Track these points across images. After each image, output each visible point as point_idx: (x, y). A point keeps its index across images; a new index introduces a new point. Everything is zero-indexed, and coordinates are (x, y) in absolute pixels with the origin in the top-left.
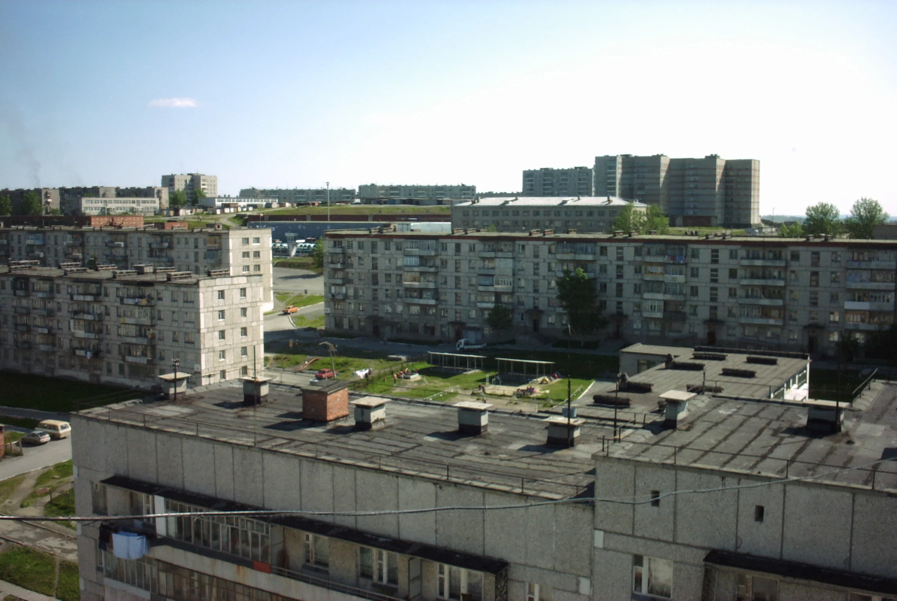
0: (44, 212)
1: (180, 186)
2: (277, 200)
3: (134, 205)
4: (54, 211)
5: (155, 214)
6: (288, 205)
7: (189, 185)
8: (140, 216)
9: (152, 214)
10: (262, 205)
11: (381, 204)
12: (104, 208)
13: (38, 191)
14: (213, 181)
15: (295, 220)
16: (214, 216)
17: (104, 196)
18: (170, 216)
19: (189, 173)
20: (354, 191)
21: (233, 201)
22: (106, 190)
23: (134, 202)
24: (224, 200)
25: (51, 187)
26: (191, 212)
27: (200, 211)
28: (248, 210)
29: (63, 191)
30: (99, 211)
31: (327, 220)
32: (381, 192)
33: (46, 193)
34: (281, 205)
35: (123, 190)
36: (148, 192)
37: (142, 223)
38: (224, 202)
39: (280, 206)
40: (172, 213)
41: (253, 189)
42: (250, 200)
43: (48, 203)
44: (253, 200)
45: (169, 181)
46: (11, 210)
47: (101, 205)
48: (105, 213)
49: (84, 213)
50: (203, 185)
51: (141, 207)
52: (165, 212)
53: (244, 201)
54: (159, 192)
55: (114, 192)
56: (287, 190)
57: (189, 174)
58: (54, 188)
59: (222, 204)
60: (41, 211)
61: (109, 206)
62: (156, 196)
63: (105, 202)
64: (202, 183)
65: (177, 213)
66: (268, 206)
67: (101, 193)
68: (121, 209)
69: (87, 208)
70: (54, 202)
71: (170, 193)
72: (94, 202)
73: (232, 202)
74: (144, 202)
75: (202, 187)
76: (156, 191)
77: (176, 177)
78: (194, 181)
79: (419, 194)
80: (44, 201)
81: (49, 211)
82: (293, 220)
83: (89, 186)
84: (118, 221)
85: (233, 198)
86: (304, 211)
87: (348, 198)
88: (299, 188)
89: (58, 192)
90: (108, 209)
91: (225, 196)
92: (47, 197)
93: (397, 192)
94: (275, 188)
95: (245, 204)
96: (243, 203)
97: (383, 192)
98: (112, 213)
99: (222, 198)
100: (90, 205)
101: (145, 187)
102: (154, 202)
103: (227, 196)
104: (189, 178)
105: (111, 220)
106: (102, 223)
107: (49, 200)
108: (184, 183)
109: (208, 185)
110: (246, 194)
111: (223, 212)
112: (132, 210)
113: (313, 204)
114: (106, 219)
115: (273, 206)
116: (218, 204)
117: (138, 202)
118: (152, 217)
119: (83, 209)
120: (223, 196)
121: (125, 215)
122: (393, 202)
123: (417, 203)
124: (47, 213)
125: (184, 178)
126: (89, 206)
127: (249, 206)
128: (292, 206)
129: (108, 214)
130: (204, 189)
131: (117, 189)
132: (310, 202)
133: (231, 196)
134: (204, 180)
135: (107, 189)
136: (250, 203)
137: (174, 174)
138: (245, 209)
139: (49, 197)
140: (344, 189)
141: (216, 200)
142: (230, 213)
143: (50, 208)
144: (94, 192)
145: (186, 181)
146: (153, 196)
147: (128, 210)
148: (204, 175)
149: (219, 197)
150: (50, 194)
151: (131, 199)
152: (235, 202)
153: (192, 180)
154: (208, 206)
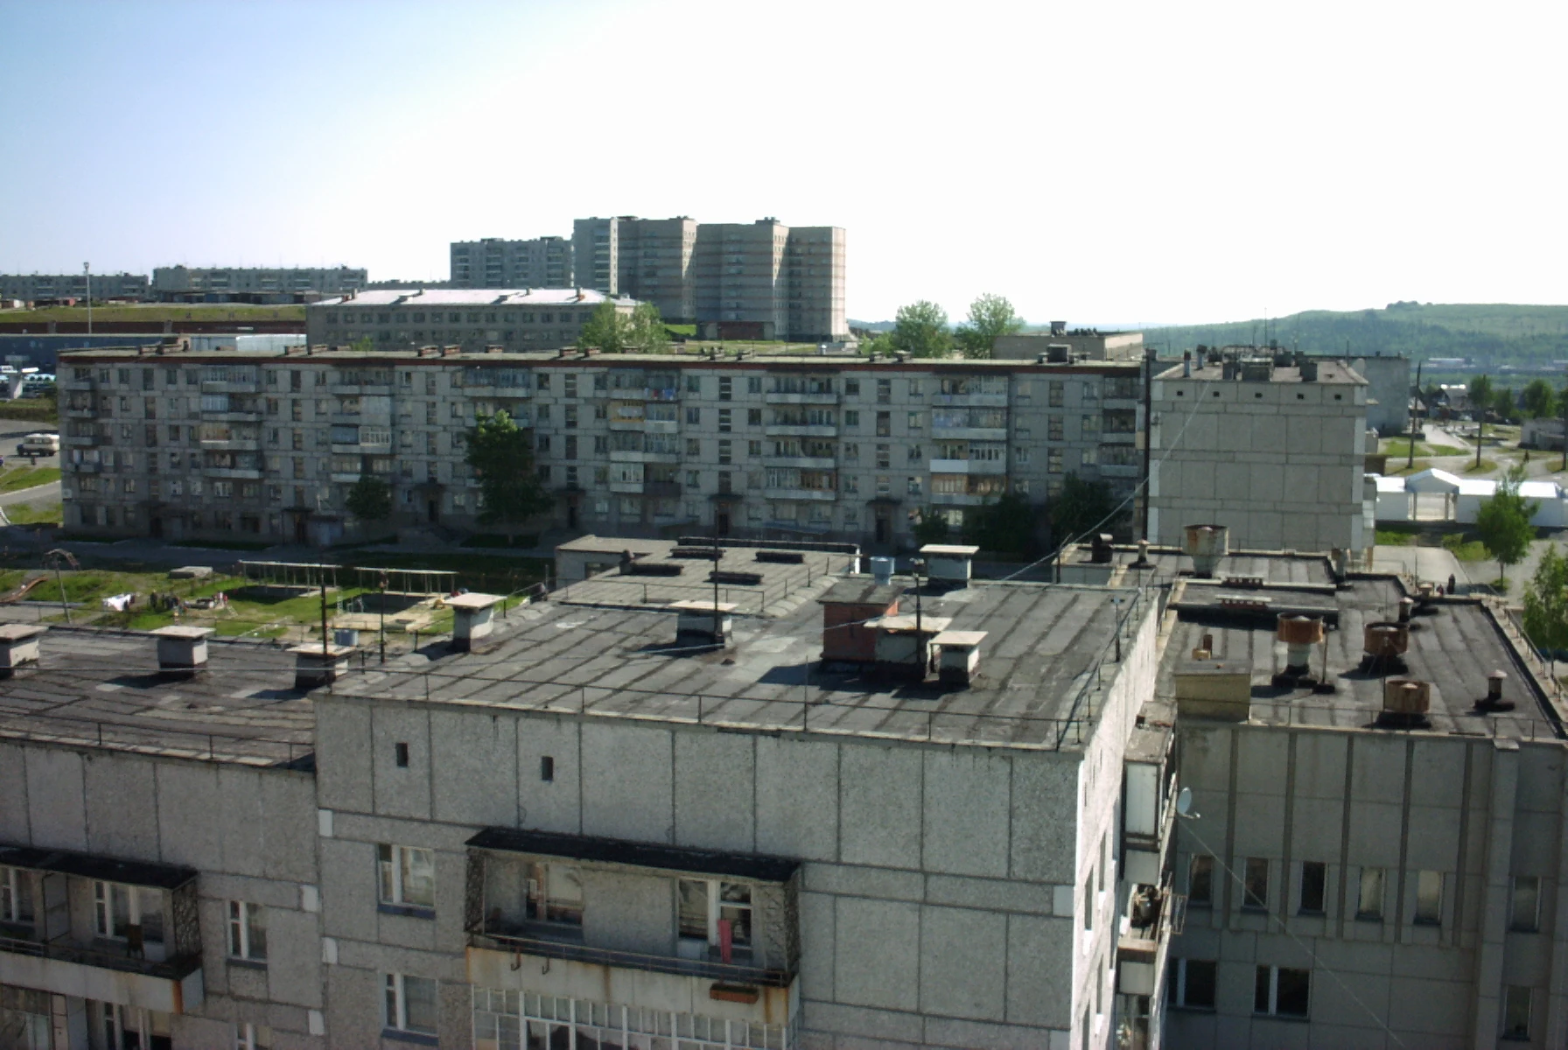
6: (17, 304)
11: (191, 302)
15: (25, 331)
20: (145, 278)
31: (86, 332)
32: (194, 280)
34: (6, 303)
56: (18, 277)
79: (264, 284)
82: (21, 333)
86: (46, 314)
87: (134, 291)
88: (42, 273)
93: (224, 280)
97: (199, 280)
113: (66, 303)
122: (213, 298)
123: (258, 300)
128: (26, 306)
132: (60, 299)
140: (126, 275)
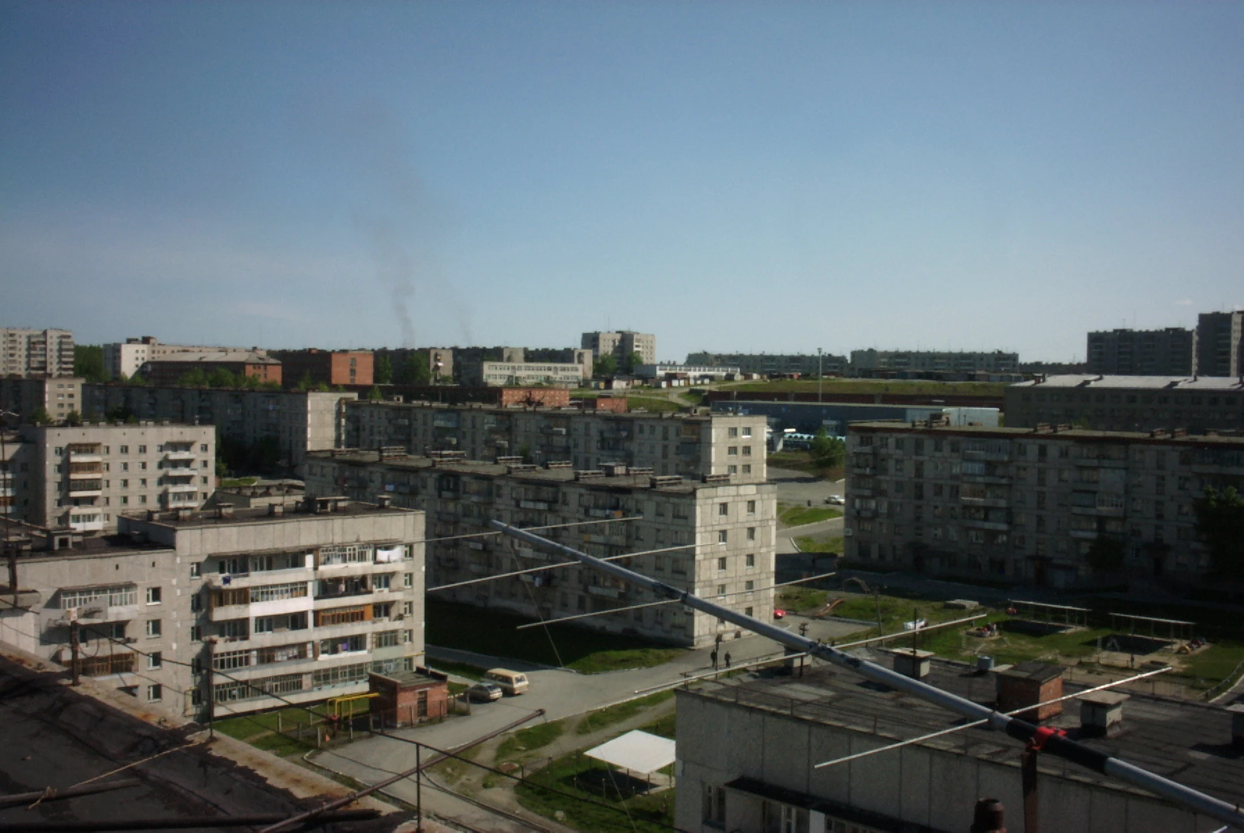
0: (432, 380)
1: (606, 347)
2: (739, 370)
3: (550, 373)
4: (445, 379)
5: (580, 386)
6: (755, 376)
7: (619, 347)
8: (561, 390)
9: (576, 386)
10: (721, 376)
11: (886, 378)
12: (512, 376)
13: (425, 352)
14: (650, 342)
15: (776, 399)
16: (659, 391)
17: (509, 359)
18: (599, 389)
19: (618, 330)
20: (844, 358)
21: (680, 370)
22: (511, 352)
23: (549, 369)
24: (668, 368)
25: (439, 346)
26: (627, 384)
27: (637, 382)
28: (703, 384)
29: (456, 352)
30: (505, 380)
31: (817, 401)
32: (883, 360)
33: (436, 355)
34: (748, 377)
35: (532, 352)
36: (564, 356)
37: (568, 398)
38: (668, 371)
39: (745, 379)
40: (602, 385)
41: (705, 353)
42: (702, 369)
43: (437, 368)
44: (707, 369)
45: (591, 340)
46: (391, 376)
47: (508, 373)
48: (513, 383)
49: (486, 383)
50: (637, 346)
51: (559, 376)
52: (593, 384)
53: (695, 370)
54: (580, 355)
55: (521, 355)
56: (751, 357)
57: (617, 332)
58: (443, 348)
59: (667, 374)
60: (429, 377)
61: (518, 374)
62: (576, 360)
63: (513, 368)
64: (635, 344)
65: (609, 384)
66: (730, 378)
67: (506, 355)
68: (533, 378)
69: (489, 376)
70: (445, 366)
71: (595, 357)
72: (498, 368)
73: (678, 371)
74: (563, 369)
75: (635, 349)
76: (576, 354)
77: (601, 336)
78: (626, 340)
79: (938, 364)
80: (432, 366)
81: (438, 378)
82: (773, 400)
83: (490, 346)
84: (537, 395)
85: (681, 366)
86: (781, 386)
87: (835, 367)
88: (768, 353)
89: (451, 352)
90: (517, 378)
91: (669, 362)
92: (437, 360)
93: (907, 361)
94: (734, 353)
95: (697, 374)
96: (694, 373)
97: (887, 360)
98: (522, 383)
99: (664, 365)
100: (493, 372)
101: (562, 349)
102: (577, 370)
103: (672, 363)
104: (618, 337)
105: (528, 394)
106: (516, 398)
107: (440, 364)
108: (611, 343)
109: (643, 347)
110: (696, 360)
111: (670, 385)
112: (548, 379)
113: (791, 377)
114: (521, 392)
115: (735, 378)
116: (660, 373)
117: (556, 369)
118: (575, 390)
119: (484, 378)
120: (667, 363)
121: (538, 386)
122: (903, 375)
123: (939, 377)
124: (436, 380)
125: (611, 337)
126: (493, 374)
127: (703, 377)
128: (761, 378)
129: (517, 384)
130: (638, 352)
131: (526, 350)
132: (787, 374)
133: (678, 363)
134: (638, 341)
135: (513, 351)
136: (702, 373)
137: (598, 331)
138: (699, 382)
139: (439, 360)
140: (830, 355)
141: (658, 368)
142: (680, 386)
143: (440, 374)
144: (496, 354)
145: (614, 341)
146: (571, 360)
147: (543, 379)
148: (638, 334)
149: (661, 364)
150: (440, 355)
151: (547, 365)
152: (683, 372)
153: (622, 340)
154: (646, 375)
